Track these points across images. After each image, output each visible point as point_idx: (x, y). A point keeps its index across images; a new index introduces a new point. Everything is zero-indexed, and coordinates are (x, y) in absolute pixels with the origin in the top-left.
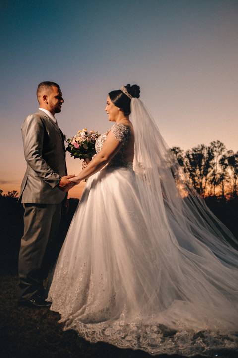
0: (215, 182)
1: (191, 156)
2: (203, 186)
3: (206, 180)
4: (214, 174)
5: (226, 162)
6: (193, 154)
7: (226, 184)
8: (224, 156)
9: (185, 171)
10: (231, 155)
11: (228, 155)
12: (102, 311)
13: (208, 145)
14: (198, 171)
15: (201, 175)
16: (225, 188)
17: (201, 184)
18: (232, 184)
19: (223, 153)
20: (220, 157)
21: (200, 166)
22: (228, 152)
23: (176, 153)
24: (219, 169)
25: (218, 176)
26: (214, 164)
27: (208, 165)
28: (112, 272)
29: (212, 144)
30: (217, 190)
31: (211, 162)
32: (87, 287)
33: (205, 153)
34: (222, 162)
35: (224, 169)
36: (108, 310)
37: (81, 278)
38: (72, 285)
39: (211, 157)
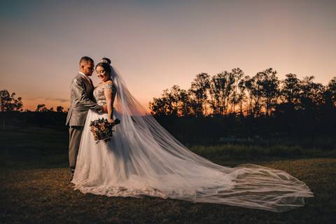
0: (234, 102)
1: (216, 81)
2: (226, 104)
3: (228, 100)
4: (234, 95)
5: (244, 85)
6: (218, 79)
7: (244, 103)
8: (242, 80)
9: (211, 93)
10: (248, 80)
11: (245, 80)
12: (94, 181)
13: (230, 71)
14: (221, 92)
15: (224, 95)
16: (243, 106)
17: (224, 103)
18: (249, 103)
19: (242, 78)
20: (239, 81)
21: (223, 88)
22: (246, 77)
23: (204, 78)
24: (238, 91)
25: (238, 96)
26: (234, 87)
27: (229, 88)
28: (101, 164)
29: (233, 71)
30: (237, 108)
31: (232, 85)
32: (89, 171)
33: (227, 78)
34: (241, 85)
35: (242, 91)
36: (97, 180)
37: (86, 166)
38: (81, 170)
39: (232, 81)
